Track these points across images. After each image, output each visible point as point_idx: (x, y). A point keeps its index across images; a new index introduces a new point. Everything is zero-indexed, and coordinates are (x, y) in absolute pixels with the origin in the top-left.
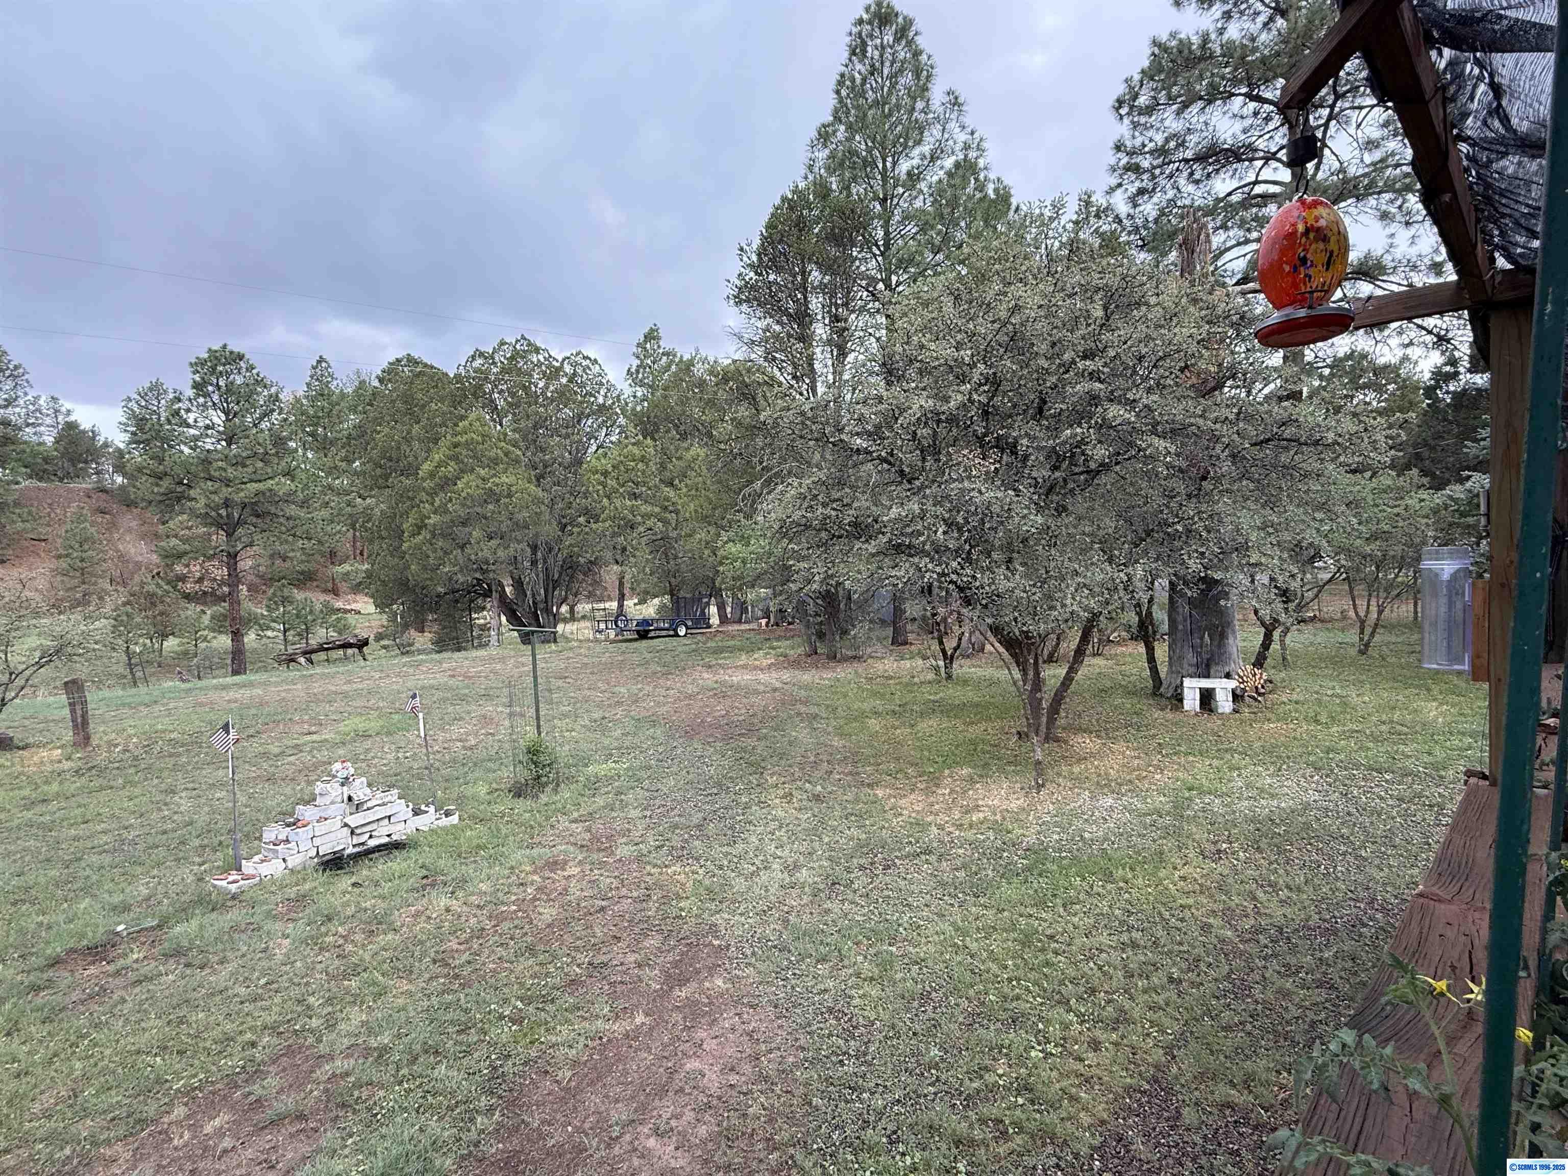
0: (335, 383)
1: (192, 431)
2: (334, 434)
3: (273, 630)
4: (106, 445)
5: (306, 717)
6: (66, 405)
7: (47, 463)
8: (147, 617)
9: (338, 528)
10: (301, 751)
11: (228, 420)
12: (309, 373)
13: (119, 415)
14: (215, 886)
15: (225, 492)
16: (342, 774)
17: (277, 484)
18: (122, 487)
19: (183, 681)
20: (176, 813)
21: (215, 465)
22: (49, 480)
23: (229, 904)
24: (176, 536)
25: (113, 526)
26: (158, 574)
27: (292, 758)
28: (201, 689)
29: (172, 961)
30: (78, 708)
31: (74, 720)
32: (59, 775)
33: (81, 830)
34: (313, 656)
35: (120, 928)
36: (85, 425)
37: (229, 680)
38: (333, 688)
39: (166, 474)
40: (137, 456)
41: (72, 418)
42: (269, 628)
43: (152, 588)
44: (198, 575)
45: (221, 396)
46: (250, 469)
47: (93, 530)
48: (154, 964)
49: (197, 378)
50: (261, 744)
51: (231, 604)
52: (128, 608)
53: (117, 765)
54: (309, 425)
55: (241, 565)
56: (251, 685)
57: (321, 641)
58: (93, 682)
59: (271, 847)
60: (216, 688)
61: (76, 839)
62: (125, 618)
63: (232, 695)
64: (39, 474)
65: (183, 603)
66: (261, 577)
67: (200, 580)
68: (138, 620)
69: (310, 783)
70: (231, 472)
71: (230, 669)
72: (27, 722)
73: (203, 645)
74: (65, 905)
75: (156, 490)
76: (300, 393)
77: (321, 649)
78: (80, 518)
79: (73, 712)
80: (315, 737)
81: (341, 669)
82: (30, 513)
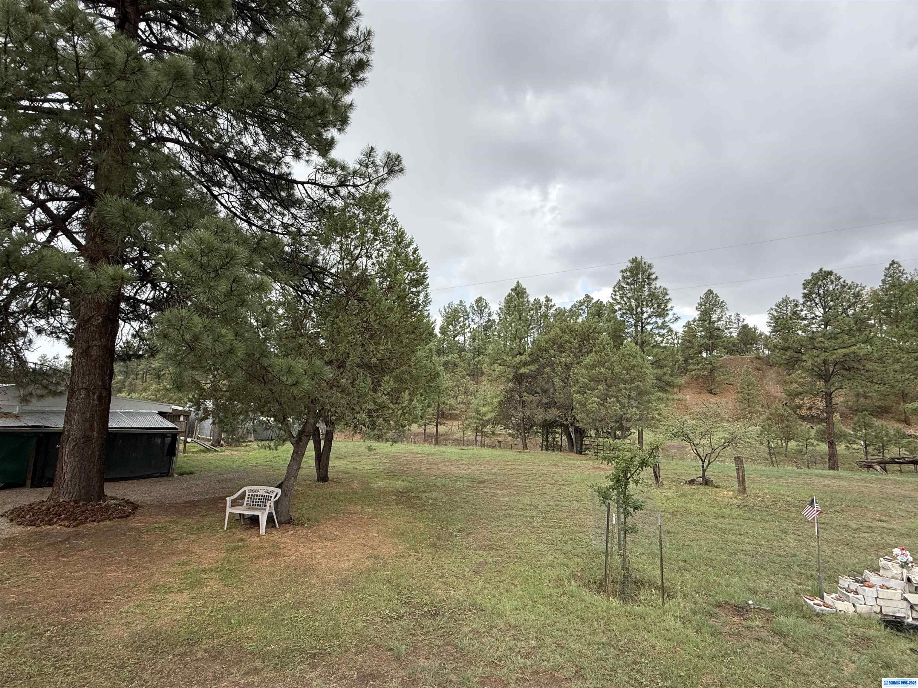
0: (905, 276)
1: (805, 322)
2: (904, 312)
3: (858, 444)
4: (761, 334)
5: (879, 509)
6: (742, 316)
7: (734, 346)
8: (779, 427)
9: (907, 376)
10: (873, 532)
11: (825, 312)
12: (883, 273)
13: (766, 318)
14: (806, 602)
15: (823, 355)
16: (902, 559)
17: (859, 348)
18: (768, 356)
19: (798, 468)
20: (786, 546)
21: (817, 340)
22: (735, 355)
23: (815, 618)
24: (796, 382)
25: (763, 376)
26: (786, 404)
27: (866, 535)
28: (807, 474)
29: (777, 637)
30: (741, 472)
31: (738, 478)
32: (731, 505)
33: (738, 538)
34: (888, 467)
35: (750, 602)
36: (751, 326)
37: (826, 472)
38: (903, 492)
39: (789, 348)
40: (776, 340)
41: (745, 323)
42: (854, 442)
43: (782, 411)
44: (808, 405)
45: (821, 299)
46: (840, 340)
47: (753, 379)
48: (766, 633)
49: (805, 291)
50: (844, 519)
51: (828, 424)
52: (769, 422)
53: (758, 508)
54: (883, 308)
55: (835, 400)
56: (840, 478)
57: (893, 456)
58: (752, 459)
59: (844, 592)
60: (816, 475)
61: (735, 542)
62: (767, 427)
63: (826, 482)
64: (730, 352)
65: (800, 422)
66: (850, 409)
67: (810, 408)
68: (774, 429)
69: (878, 557)
70: (827, 344)
71: (828, 466)
72: (720, 474)
73: (810, 448)
74: (727, 576)
75: (784, 357)
76: (877, 287)
77: (893, 461)
78: (748, 373)
79: (738, 473)
80: (885, 524)
81: (910, 479)
82: (726, 371)
